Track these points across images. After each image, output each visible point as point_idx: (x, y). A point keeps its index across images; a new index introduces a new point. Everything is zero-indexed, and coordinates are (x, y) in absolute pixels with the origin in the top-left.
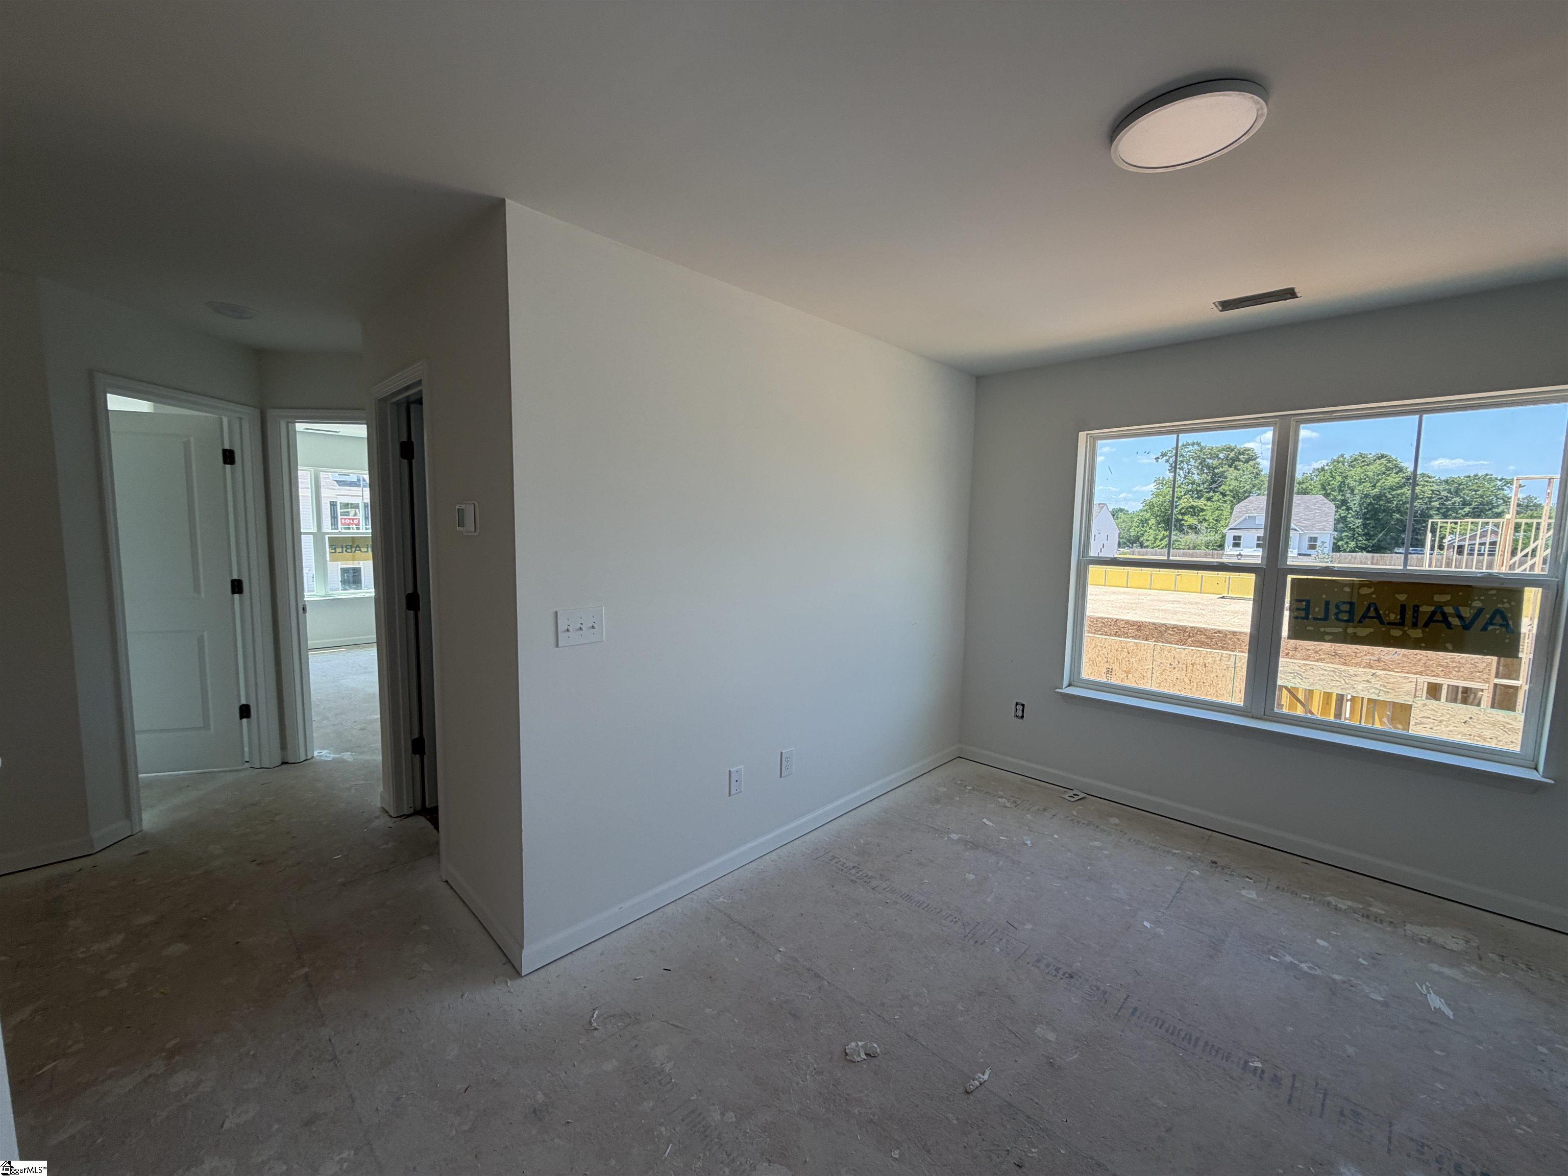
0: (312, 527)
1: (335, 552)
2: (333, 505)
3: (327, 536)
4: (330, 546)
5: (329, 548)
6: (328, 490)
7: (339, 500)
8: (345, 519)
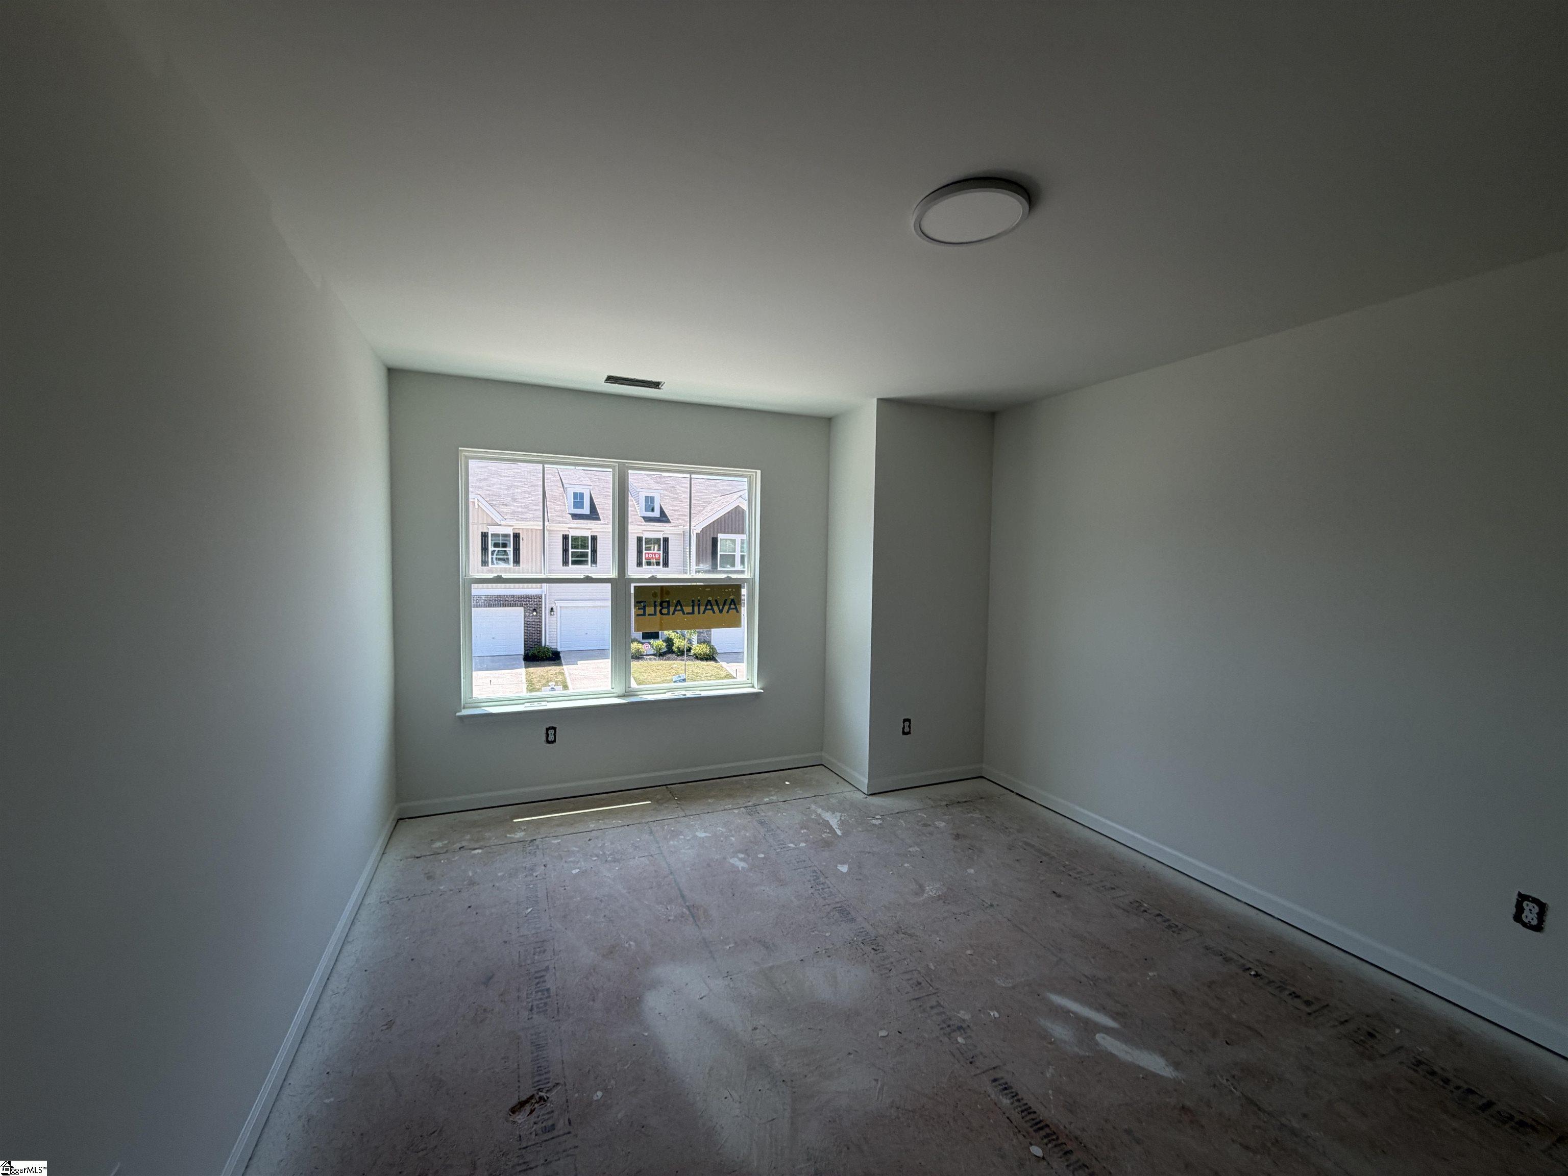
0: (611, 572)
1: (644, 614)
2: (639, 540)
3: (633, 585)
4: (637, 603)
5: (635, 606)
6: (636, 526)
7: (646, 535)
8: (649, 553)
